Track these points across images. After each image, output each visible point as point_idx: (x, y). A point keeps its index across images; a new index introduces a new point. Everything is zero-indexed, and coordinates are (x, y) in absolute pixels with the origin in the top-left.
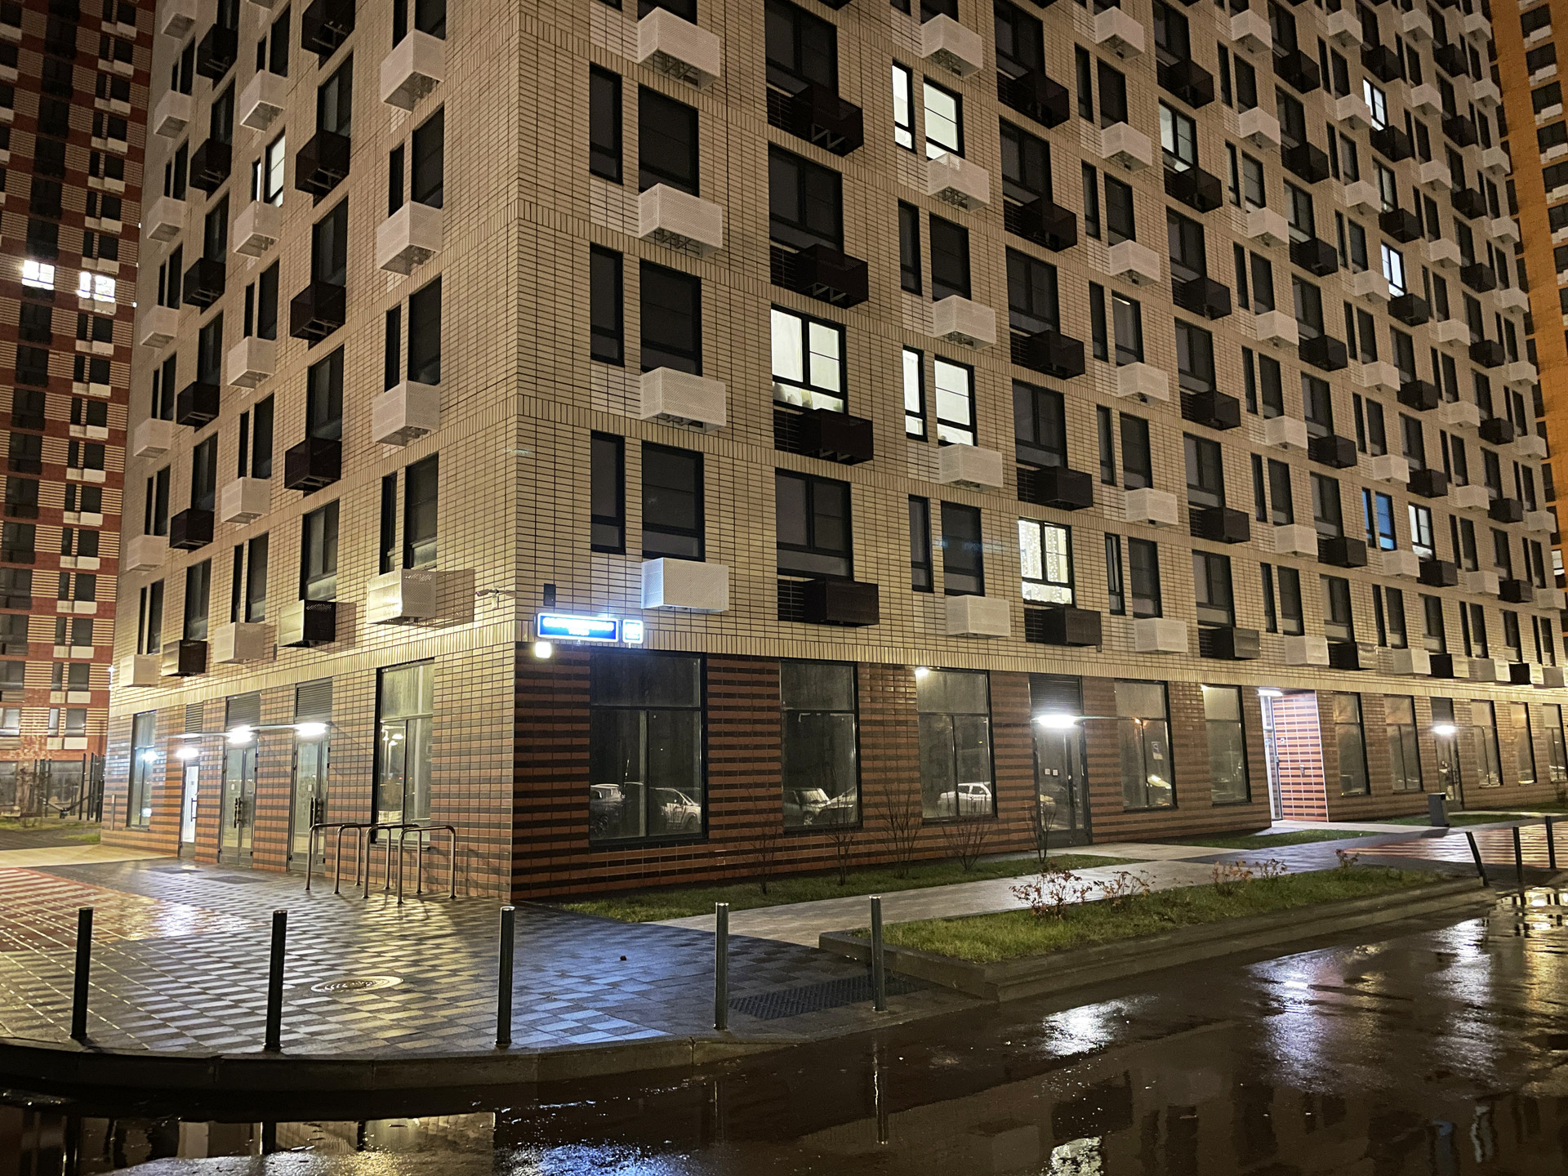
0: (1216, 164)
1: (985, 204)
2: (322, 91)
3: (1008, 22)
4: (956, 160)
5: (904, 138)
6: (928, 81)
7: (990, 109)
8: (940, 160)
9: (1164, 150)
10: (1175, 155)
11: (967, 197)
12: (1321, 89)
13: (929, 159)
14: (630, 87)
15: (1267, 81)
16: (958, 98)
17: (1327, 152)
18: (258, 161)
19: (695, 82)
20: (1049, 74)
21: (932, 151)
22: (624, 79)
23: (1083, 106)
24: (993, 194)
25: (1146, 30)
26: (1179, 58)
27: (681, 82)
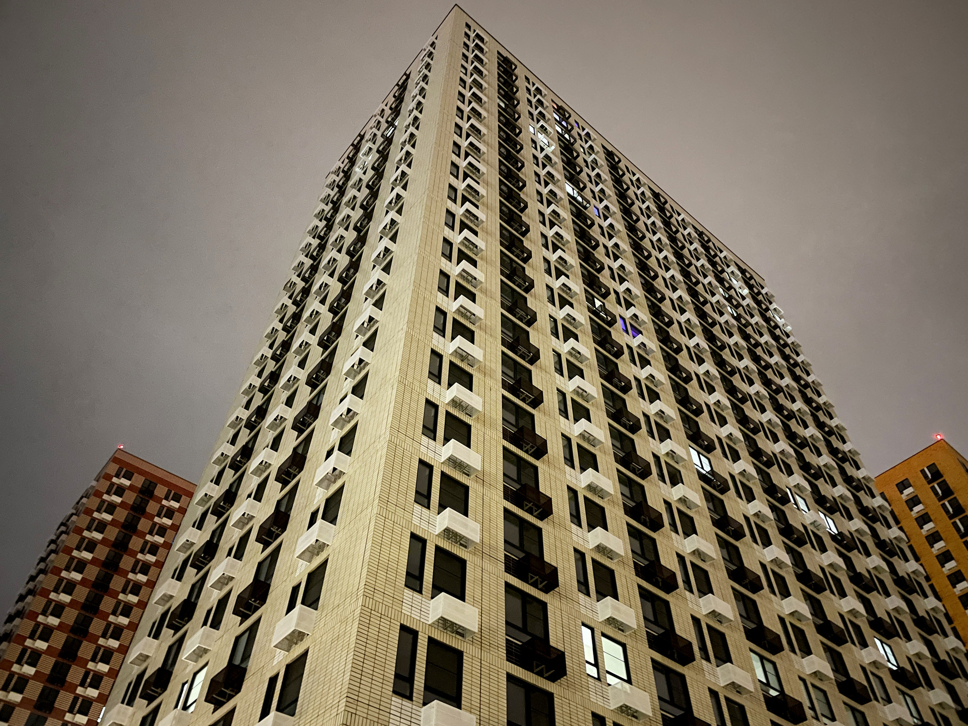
0: (796, 691)
1: (649, 716)
2: (238, 639)
3: (649, 601)
4: (627, 685)
5: (592, 671)
6: (604, 635)
7: (644, 655)
8: (616, 686)
9: (760, 681)
10: (768, 684)
11: (637, 711)
12: (849, 644)
13: (609, 685)
14: (423, 639)
15: (814, 639)
16: (624, 646)
17: (865, 683)
18: (186, 682)
19: (462, 635)
20: (678, 632)
21: (610, 679)
22: (420, 633)
23: (702, 653)
24: (653, 709)
25: (732, 607)
26: (756, 624)
27: (454, 635)
